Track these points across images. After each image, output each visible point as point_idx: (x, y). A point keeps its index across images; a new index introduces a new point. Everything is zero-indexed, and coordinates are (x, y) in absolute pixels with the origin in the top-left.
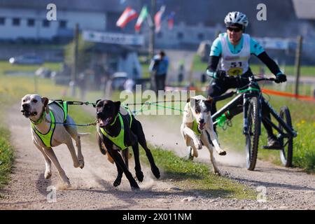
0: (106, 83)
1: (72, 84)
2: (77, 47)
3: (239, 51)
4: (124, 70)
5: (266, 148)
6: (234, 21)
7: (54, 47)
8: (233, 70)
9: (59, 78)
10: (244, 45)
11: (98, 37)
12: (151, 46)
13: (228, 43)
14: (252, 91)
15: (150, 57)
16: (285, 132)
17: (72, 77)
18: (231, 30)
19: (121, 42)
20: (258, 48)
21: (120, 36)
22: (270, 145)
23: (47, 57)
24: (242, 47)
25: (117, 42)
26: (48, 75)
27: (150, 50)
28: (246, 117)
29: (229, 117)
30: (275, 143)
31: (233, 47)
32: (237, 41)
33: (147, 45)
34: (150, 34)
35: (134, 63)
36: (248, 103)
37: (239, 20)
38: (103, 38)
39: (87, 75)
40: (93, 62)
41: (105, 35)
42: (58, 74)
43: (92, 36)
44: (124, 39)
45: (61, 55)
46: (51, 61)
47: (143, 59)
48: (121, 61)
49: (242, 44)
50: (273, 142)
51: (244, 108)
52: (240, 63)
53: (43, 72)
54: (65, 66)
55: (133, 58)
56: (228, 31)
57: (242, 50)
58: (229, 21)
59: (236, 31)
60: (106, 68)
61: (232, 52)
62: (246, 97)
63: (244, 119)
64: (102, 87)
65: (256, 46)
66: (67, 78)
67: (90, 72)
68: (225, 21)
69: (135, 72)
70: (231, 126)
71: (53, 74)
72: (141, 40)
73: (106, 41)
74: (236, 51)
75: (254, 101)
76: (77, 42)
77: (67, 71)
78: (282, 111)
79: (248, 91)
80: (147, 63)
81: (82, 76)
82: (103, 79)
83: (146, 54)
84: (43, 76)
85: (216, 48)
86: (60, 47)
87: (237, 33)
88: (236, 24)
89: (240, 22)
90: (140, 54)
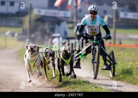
0: (48, 40)
1: (27, 40)
2: (30, 18)
3: (95, 24)
4: (59, 33)
5: (103, 69)
6: (93, 10)
7: (16, 18)
8: (92, 32)
9: (20, 37)
10: (97, 21)
11: (43, 12)
12: (75, 17)
13: (90, 20)
14: (96, 43)
15: (74, 24)
16: (112, 63)
17: (27, 36)
18: (91, 14)
19: (56, 15)
20: (103, 22)
21: (57, 11)
22: (105, 68)
23: (13, 24)
24: (96, 22)
25: (55, 16)
26: (13, 35)
27: (75, 20)
28: (93, 55)
29: (85, 55)
30: (107, 67)
31: (92, 22)
32: (94, 19)
33: (72, 17)
34: (75, 10)
35: (65, 28)
36: (94, 48)
37: (95, 9)
38: (46, 13)
39: (36, 35)
40: (40, 27)
41: (48, 11)
42: (19, 35)
43: (40, 11)
44: (59, 13)
45: (21, 23)
46: (14, 27)
47: (70, 25)
48: (57, 26)
49: (96, 20)
50: (106, 67)
51: (92, 51)
52: (95, 29)
53: (10, 33)
54: (23, 30)
55: (64, 25)
56: (90, 14)
57: (96, 23)
58: (90, 9)
59: (94, 14)
60: (48, 31)
61: (91, 24)
62: (93, 45)
63: (92, 56)
64: (46, 42)
65: (102, 22)
66: (24, 37)
67: (38, 33)
68: (88, 10)
69: (66, 33)
70: (86, 59)
71: (16, 35)
72: (69, 14)
73: (48, 15)
74: (93, 24)
75: (97, 47)
76: (30, 15)
77: (24, 32)
78: (110, 52)
79: (94, 43)
80: (72, 28)
81: (33, 35)
82: (46, 37)
83: (72, 23)
84: (10, 36)
85: (84, 21)
86: (21, 18)
87: (94, 15)
88: (94, 11)
89: (96, 10)
90: (68, 23)
